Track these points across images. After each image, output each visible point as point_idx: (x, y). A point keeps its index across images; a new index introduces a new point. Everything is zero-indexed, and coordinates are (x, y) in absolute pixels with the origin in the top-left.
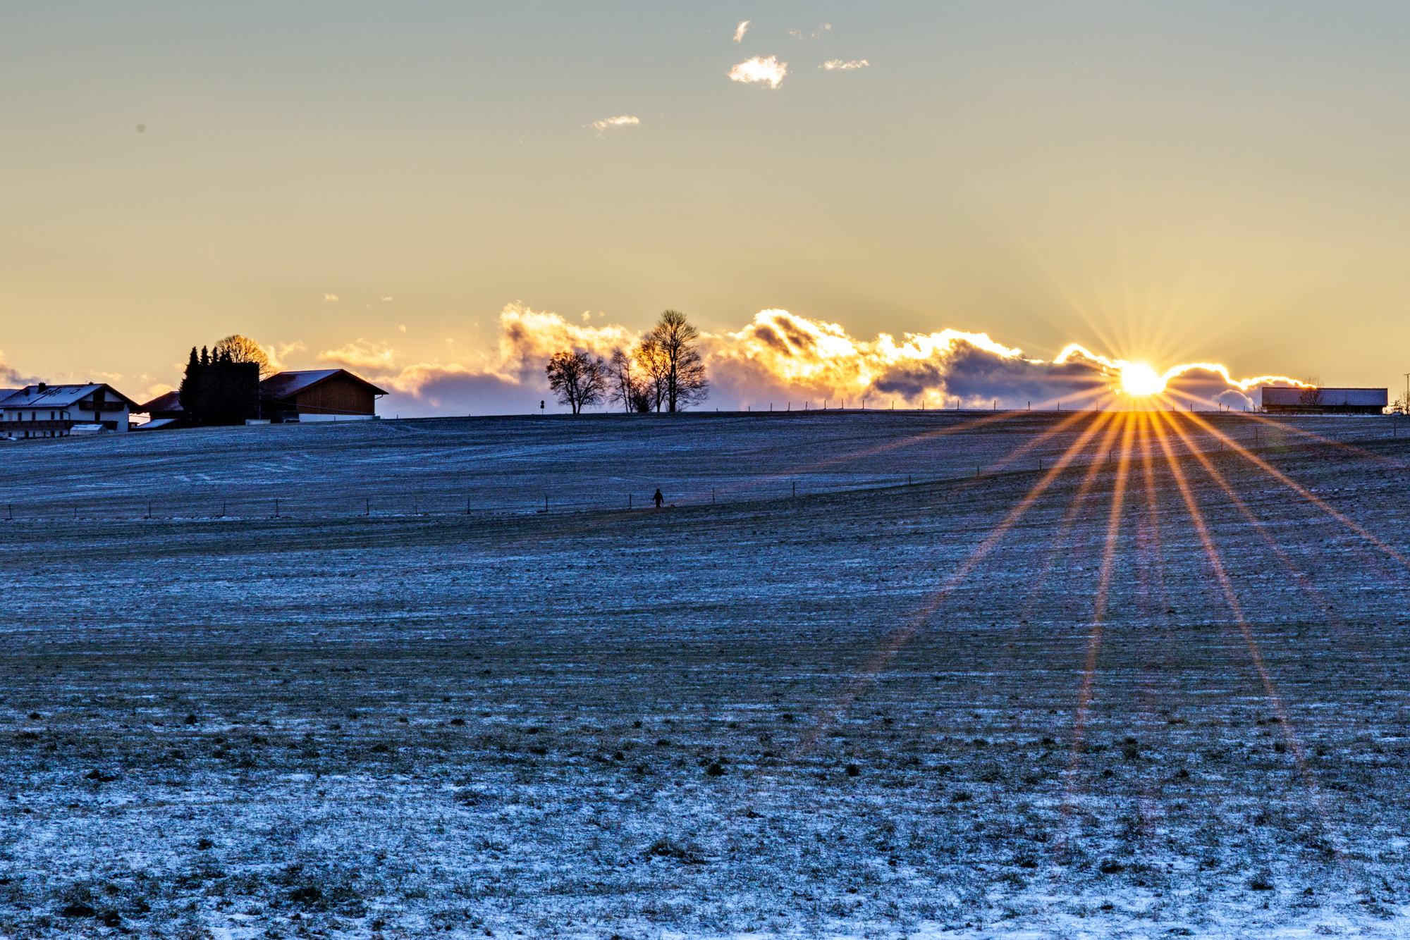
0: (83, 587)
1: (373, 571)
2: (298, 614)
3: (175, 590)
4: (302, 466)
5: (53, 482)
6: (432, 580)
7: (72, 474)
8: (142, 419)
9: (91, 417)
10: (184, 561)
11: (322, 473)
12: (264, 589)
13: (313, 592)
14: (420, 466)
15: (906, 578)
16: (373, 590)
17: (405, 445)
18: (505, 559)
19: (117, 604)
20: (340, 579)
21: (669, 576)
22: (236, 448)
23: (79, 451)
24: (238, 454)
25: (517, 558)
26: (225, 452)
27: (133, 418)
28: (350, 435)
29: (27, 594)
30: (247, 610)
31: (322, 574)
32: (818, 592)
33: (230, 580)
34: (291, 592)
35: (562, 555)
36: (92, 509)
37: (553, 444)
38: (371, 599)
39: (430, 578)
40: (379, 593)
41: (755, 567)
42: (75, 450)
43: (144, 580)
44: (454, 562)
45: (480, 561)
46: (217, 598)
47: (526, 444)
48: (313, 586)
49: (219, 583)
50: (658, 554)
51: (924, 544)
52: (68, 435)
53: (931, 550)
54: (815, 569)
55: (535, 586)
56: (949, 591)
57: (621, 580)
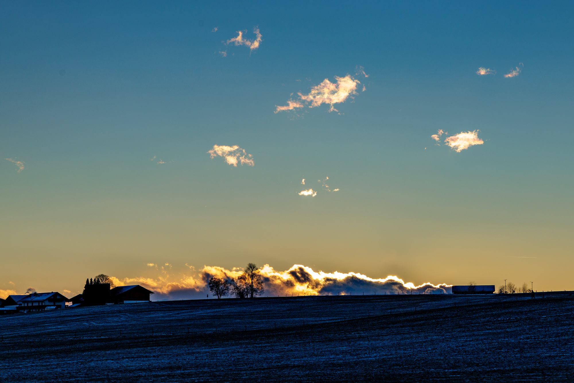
0: (58, 364)
1: (165, 355)
2: (142, 372)
3: (92, 364)
4: (127, 318)
5: (40, 327)
6: (188, 358)
7: (46, 324)
8: (69, 304)
9: (52, 304)
10: (94, 353)
11: (135, 321)
12: (126, 363)
13: (144, 363)
14: (169, 317)
15: (366, 353)
16: (167, 362)
17: (163, 310)
18: (213, 349)
19: (71, 370)
20: (153, 358)
21: (276, 354)
22: (103, 312)
23: (49, 315)
24: (105, 315)
25: (217, 349)
26: (100, 314)
27: (67, 304)
28: (143, 307)
29: (37, 368)
30: (121, 371)
31: (146, 357)
32: (335, 359)
33: (113, 360)
34: (136, 363)
35: (233, 347)
36: (55, 335)
37: (214, 309)
38: (167, 366)
39: (187, 357)
40: (169, 363)
41: (307, 350)
42: (47, 315)
43: (80, 361)
44: (194, 351)
45: (204, 350)
46: (109, 367)
47: (205, 309)
48: (144, 361)
49: (108, 361)
50: (269, 346)
51: (367, 341)
52: (44, 310)
53: (370, 343)
54: (330, 351)
55: (227, 359)
56: (385, 358)
57: (259, 356)
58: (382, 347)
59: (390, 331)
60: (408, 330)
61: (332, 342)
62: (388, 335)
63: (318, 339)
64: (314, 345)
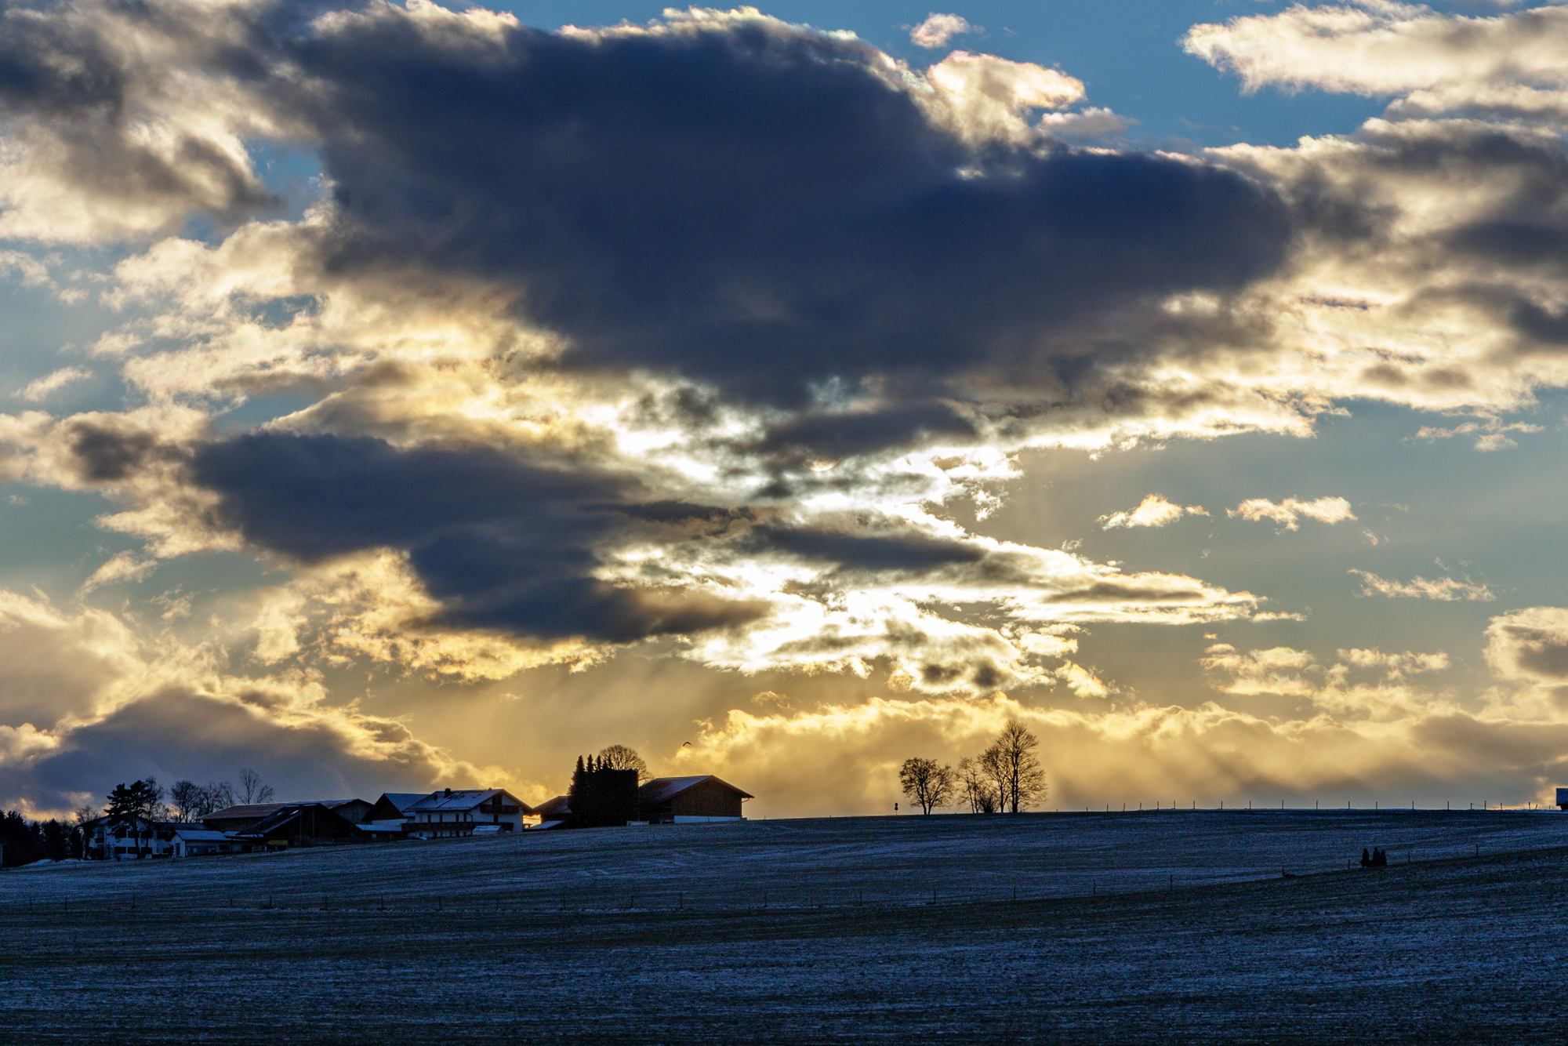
0: (554, 976)
1: (827, 961)
2: (780, 1005)
3: (643, 979)
4: (691, 862)
5: (469, 877)
6: (891, 970)
7: (485, 869)
8: (535, 821)
9: (491, 819)
10: (637, 950)
11: (712, 869)
12: (727, 979)
13: (779, 982)
14: (800, 862)
15: (1376, 967)
16: (838, 980)
17: (783, 843)
18: (952, 949)
19: (594, 993)
20: (799, 969)
21: (1128, 966)
22: (626, 845)
23: (487, 849)
24: (631, 851)
25: (962, 948)
26: (618, 849)
27: (526, 820)
29: (504, 982)
30: (725, 1001)
31: (779, 965)
32: (1296, 982)
33: (692, 970)
34: (758, 981)
35: (1006, 945)
36: (511, 901)
37: (920, 841)
38: (842, 989)
39: (888, 968)
40: (845, 983)
41: (1211, 956)
42: (483, 848)
43: (609, 970)
44: (902, 952)
45: (928, 951)
46: (688, 988)
47: (895, 842)
48: (776, 976)
49: (682, 973)
50: (1103, 943)
51: (1369, 934)
52: (471, 835)
53: (1380, 940)
54: (1275, 959)
55: (999, 976)
56: (1433, 981)
57: (1083, 970)
58: (1417, 951)
59: (1424, 909)
60: (1475, 907)
61: (1273, 935)
62: (1424, 918)
63: (1233, 927)
64: (1226, 942)
